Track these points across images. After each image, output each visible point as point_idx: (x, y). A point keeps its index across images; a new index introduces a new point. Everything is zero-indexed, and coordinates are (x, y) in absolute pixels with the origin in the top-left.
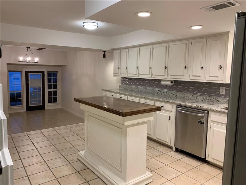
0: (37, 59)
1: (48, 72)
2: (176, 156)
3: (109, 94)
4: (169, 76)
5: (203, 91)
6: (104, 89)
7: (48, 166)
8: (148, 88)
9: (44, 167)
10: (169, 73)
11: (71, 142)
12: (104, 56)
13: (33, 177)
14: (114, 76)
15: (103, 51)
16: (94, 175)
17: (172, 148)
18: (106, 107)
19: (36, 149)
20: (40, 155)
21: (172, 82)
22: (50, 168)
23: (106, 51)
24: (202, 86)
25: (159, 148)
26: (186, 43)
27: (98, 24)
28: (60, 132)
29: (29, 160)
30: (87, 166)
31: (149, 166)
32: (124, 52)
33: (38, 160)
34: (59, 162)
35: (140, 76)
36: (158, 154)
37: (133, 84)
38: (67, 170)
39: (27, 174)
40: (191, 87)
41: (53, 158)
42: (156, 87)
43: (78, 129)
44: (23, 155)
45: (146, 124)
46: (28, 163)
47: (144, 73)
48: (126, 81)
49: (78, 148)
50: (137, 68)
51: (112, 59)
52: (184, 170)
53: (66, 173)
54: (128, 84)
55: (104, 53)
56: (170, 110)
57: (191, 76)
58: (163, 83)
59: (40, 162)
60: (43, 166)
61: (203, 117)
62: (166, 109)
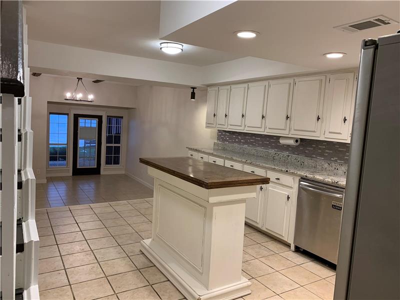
0: (91, 97)
1: (108, 116)
2: (295, 260)
3: (197, 156)
4: (293, 132)
5: (346, 157)
6: (189, 147)
7: (95, 257)
8: (259, 149)
9: (89, 258)
10: (292, 125)
11: (134, 225)
12: (193, 96)
13: (73, 271)
14: (207, 127)
15: (192, 88)
16: (162, 276)
17: (290, 247)
18: (192, 176)
19: (81, 231)
20: (86, 240)
21: (297, 141)
22: (97, 261)
23: (196, 88)
24: (345, 150)
25: (269, 244)
26: (322, 80)
27: (183, 46)
28: (118, 208)
29: (69, 246)
30: (153, 262)
31: (249, 271)
32: (224, 91)
33: (81, 248)
34: (113, 253)
35: (247, 128)
36: (266, 253)
37: (235, 142)
38: (123, 265)
39: (64, 266)
40: (328, 151)
41: (104, 246)
42: (272, 148)
43: (146, 207)
44: (62, 239)
45: (245, 204)
46: (68, 251)
47: (253, 125)
48: (225, 135)
49: (143, 234)
50: (243, 116)
51: (204, 100)
52: (304, 281)
53: (122, 269)
54: (227, 141)
55: (193, 90)
56: (290, 186)
57: (327, 133)
58: (282, 141)
59: (85, 250)
60: (88, 256)
61: (340, 199)
62: (283, 184)
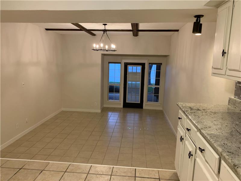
0: (113, 46)
1: (149, 64)
15: (196, 17)
55: (197, 20)
